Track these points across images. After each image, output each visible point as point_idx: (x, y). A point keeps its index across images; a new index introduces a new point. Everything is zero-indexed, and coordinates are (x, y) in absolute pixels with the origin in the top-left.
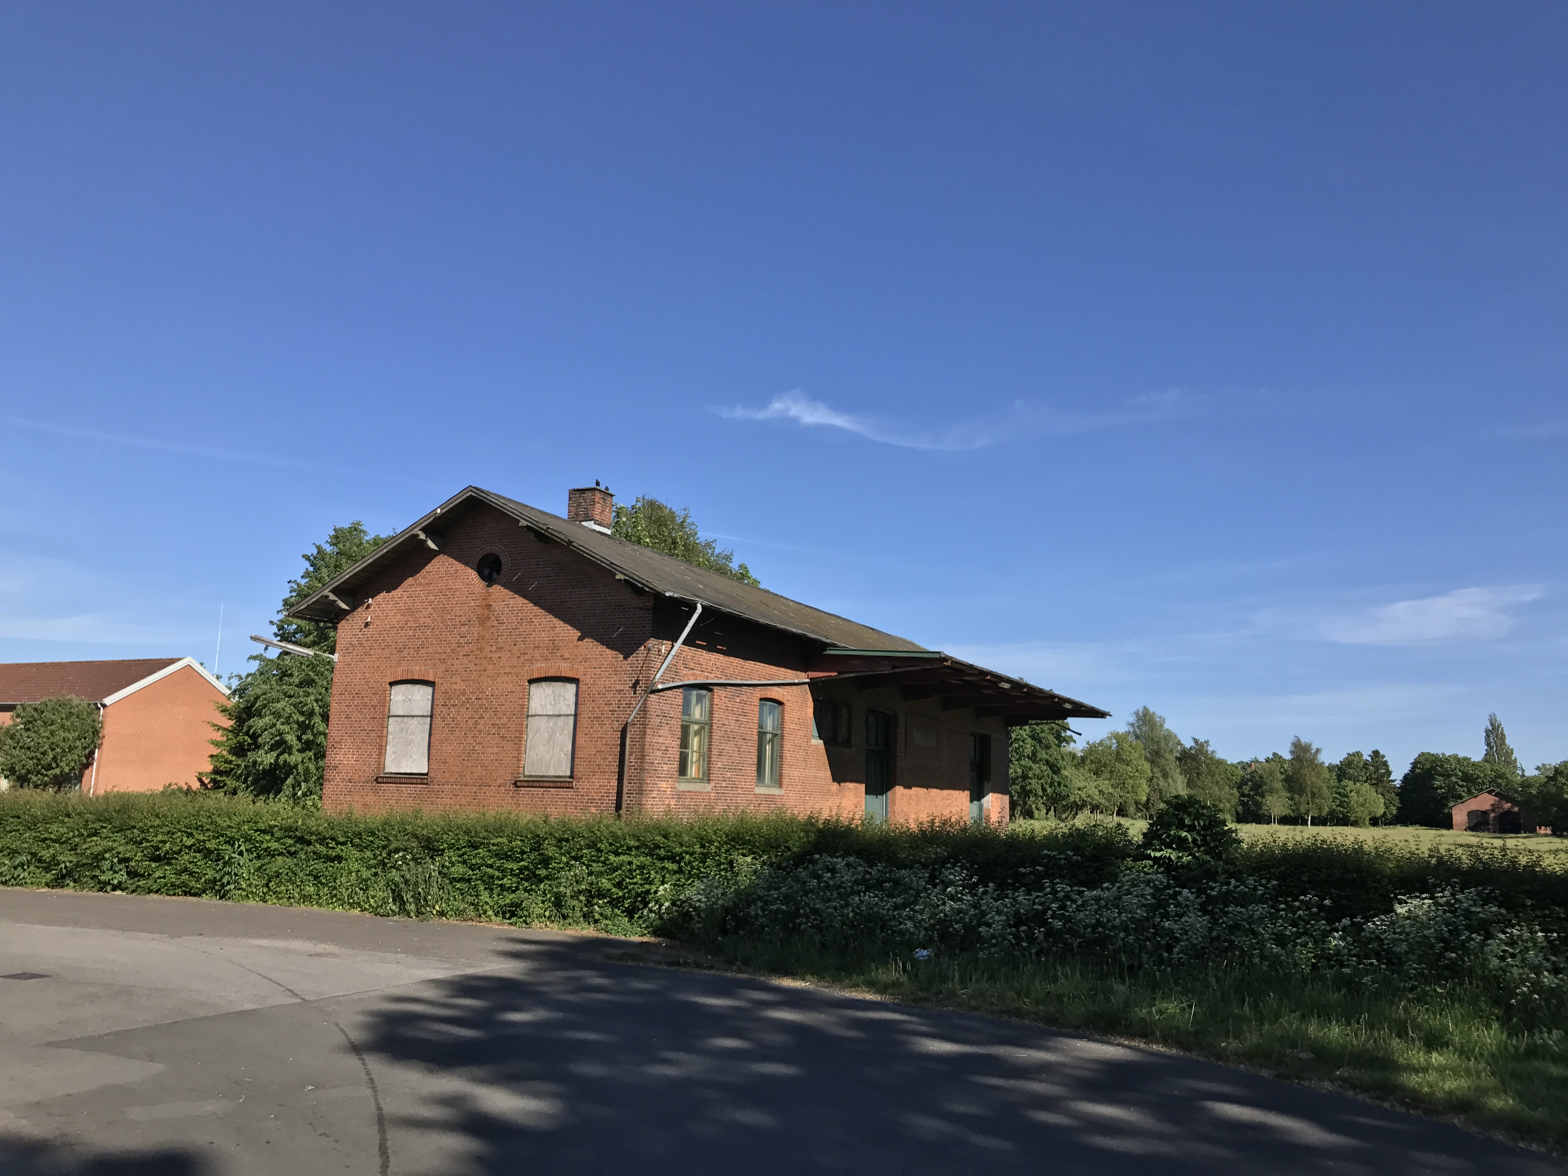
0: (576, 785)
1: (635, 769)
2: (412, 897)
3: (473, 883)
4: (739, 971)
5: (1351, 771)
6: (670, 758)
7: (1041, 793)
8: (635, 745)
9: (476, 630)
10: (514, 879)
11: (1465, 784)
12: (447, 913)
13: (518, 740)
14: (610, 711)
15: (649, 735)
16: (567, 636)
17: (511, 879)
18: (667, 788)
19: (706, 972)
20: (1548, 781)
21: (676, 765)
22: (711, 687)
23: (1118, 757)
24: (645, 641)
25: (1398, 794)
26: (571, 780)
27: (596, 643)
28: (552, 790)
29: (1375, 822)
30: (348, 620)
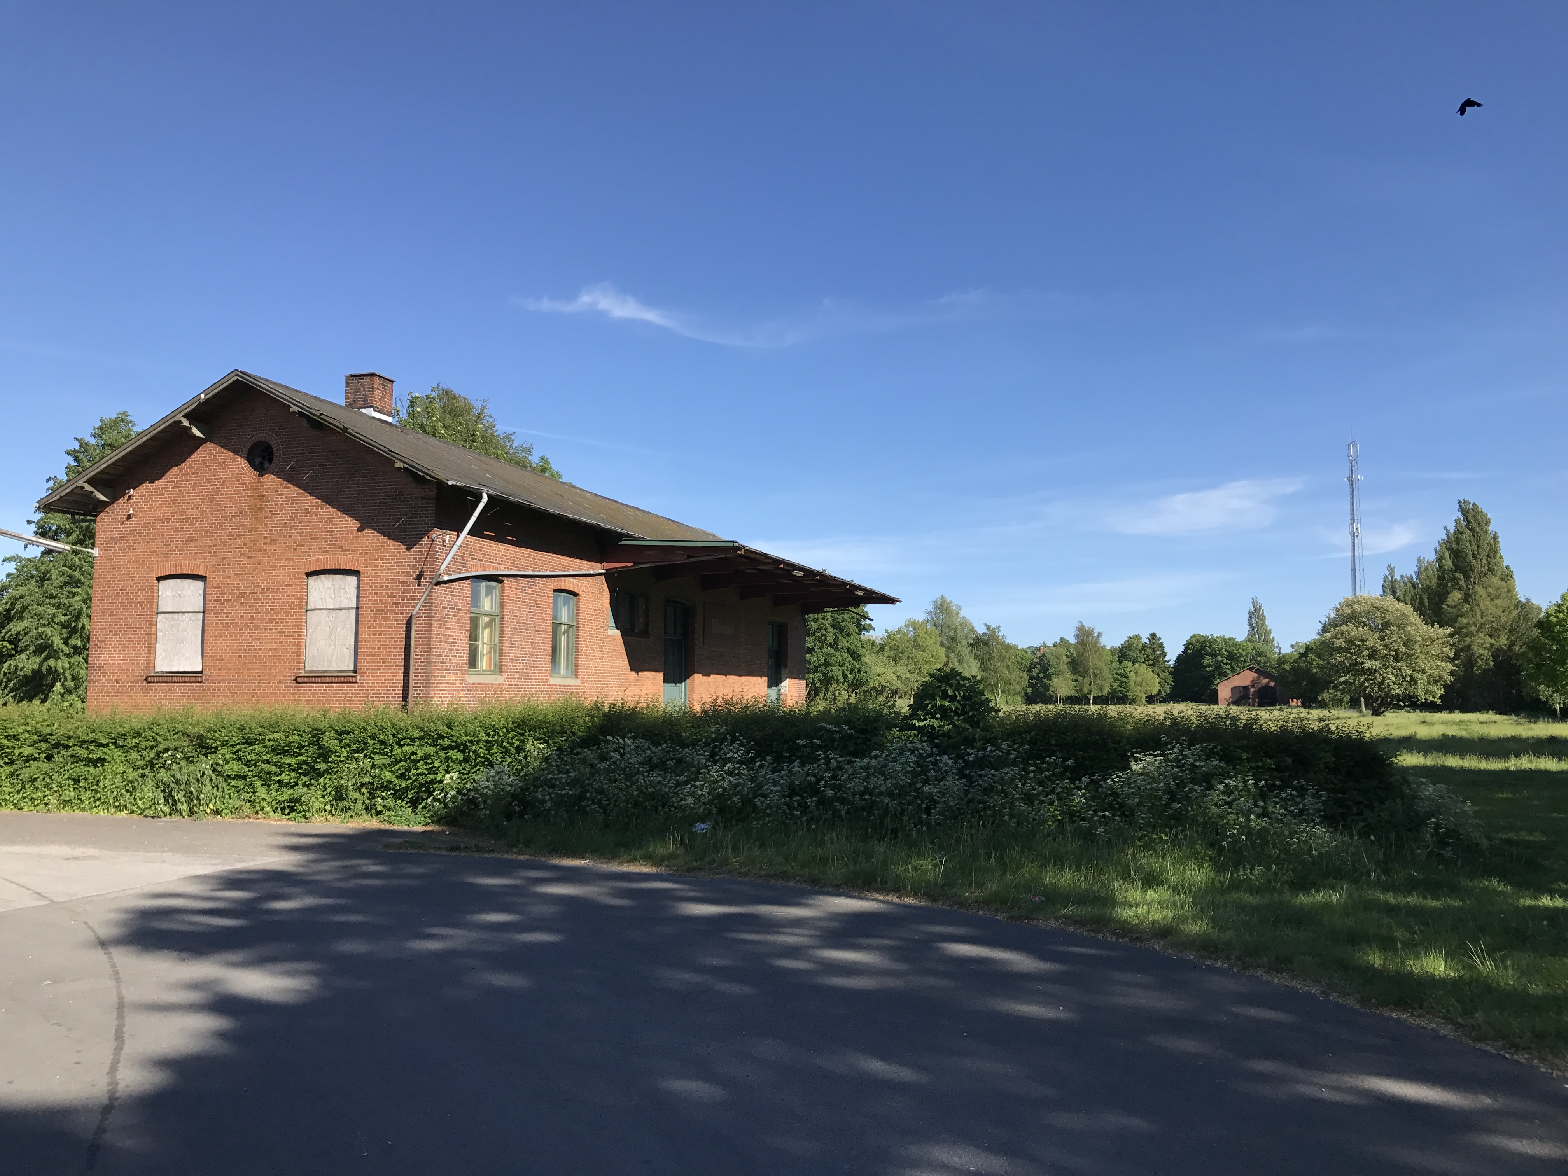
0: (360, 680)
1: (421, 662)
2: (184, 796)
3: (248, 780)
4: (520, 853)
5: (1131, 653)
6: (458, 650)
7: (842, 680)
8: (421, 638)
9: (248, 522)
10: (293, 774)
11: (1229, 662)
12: (222, 811)
13: (298, 634)
14: (393, 603)
15: (436, 627)
16: (345, 527)
17: (289, 775)
18: (456, 680)
19: (487, 855)
20: (1300, 658)
21: (465, 657)
22: (501, 578)
23: (916, 644)
24: (428, 531)
25: (1171, 673)
26: (355, 675)
27: (376, 534)
28: (335, 685)
29: (1150, 700)
30: (107, 512)
